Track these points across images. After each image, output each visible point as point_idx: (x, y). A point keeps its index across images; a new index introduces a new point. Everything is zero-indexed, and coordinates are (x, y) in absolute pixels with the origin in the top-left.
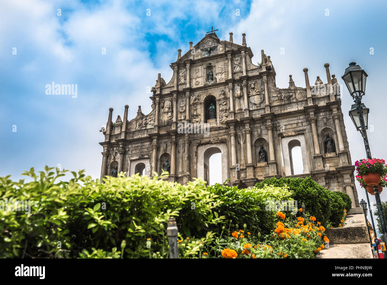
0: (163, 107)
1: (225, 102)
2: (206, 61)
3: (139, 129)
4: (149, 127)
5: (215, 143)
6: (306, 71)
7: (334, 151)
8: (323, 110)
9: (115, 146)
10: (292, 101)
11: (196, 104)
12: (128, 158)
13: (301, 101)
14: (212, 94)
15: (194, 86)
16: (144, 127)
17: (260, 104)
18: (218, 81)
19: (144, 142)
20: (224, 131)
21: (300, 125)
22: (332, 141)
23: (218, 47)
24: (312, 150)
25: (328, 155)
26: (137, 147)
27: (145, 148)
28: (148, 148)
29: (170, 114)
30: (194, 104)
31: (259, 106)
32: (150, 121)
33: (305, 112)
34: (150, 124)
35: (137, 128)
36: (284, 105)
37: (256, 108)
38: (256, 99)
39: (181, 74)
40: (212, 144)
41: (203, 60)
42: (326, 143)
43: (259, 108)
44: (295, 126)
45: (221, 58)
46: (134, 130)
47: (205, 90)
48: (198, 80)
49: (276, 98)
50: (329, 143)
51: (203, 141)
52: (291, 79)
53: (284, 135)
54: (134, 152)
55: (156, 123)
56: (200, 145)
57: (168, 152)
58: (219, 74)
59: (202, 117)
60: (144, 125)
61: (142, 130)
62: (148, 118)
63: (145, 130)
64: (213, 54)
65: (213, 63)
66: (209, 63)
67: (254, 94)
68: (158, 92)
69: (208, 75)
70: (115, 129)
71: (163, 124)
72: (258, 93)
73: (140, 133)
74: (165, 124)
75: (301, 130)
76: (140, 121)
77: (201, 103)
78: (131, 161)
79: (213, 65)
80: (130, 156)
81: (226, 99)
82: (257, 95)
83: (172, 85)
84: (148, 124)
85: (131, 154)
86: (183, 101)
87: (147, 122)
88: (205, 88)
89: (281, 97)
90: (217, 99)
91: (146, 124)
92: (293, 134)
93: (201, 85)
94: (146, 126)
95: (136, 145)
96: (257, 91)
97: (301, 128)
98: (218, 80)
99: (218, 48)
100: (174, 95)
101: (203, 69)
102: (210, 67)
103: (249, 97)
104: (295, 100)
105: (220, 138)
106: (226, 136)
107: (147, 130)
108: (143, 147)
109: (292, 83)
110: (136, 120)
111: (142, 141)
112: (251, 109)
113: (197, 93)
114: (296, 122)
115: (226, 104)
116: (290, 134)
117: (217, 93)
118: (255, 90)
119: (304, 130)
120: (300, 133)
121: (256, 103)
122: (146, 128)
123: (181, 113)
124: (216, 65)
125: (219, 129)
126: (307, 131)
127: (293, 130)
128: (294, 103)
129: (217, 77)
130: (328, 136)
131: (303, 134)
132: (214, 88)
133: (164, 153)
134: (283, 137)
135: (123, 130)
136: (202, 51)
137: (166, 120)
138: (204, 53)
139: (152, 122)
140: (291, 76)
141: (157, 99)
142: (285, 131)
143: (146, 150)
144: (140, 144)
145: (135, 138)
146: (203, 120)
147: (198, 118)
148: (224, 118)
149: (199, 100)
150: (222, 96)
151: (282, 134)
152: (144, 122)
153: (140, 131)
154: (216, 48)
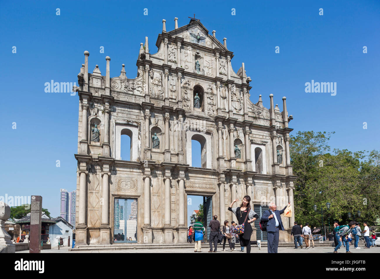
0: (152, 78)
1: (212, 97)
2: (195, 49)
3: (125, 91)
9: (97, 101)
10: (260, 117)
11: (187, 89)
12: (114, 120)
13: (267, 120)
14: (201, 85)
15: (185, 69)
16: (131, 91)
17: (239, 110)
18: (206, 75)
19: (132, 109)
20: (211, 123)
21: (264, 137)
26: (124, 110)
27: (134, 115)
28: (137, 115)
29: (160, 88)
30: (184, 87)
31: (238, 111)
32: (138, 87)
34: (138, 91)
35: (123, 89)
36: (256, 118)
37: (236, 113)
38: (237, 105)
39: (170, 50)
43: (238, 113)
44: (261, 137)
45: (209, 52)
46: (119, 90)
47: (194, 78)
48: (187, 64)
49: (251, 110)
50: (280, 156)
53: (254, 142)
54: (120, 115)
55: (147, 93)
57: (159, 126)
58: (207, 67)
60: (131, 89)
61: (129, 94)
62: (135, 83)
63: (132, 95)
64: (201, 44)
65: (201, 54)
66: (198, 52)
67: (236, 100)
68: (148, 59)
70: (93, 80)
71: (153, 96)
72: (239, 100)
73: (126, 97)
74: (156, 97)
77: (191, 89)
78: (117, 124)
79: (201, 56)
80: (115, 117)
81: (212, 94)
82: (238, 101)
83: (160, 58)
84: (136, 90)
85: (117, 116)
86: (173, 80)
87: (135, 88)
89: (254, 110)
90: (205, 91)
92: (260, 143)
93: (190, 71)
94: (133, 91)
95: (123, 109)
96: (238, 98)
98: (205, 73)
99: (206, 41)
100: (166, 70)
101: (192, 55)
102: (198, 56)
103: (231, 101)
104: (262, 117)
105: (207, 128)
106: (212, 129)
107: (135, 95)
108: (131, 113)
109: (261, 102)
110: (120, 79)
111: (131, 107)
113: (187, 78)
114: (262, 134)
115: (213, 100)
116: (258, 142)
117: (205, 85)
118: (236, 96)
120: (264, 143)
121: (237, 108)
122: (133, 93)
123: (172, 91)
124: (204, 57)
125: (207, 119)
126: (268, 143)
127: (260, 140)
128: (262, 119)
129: (204, 69)
131: (264, 145)
132: (203, 80)
133: (155, 126)
135: (107, 86)
136: (191, 35)
137: (157, 93)
138: (193, 38)
139: (140, 89)
141: (147, 66)
142: (255, 139)
143: (134, 117)
144: (129, 110)
145: (121, 99)
146: (193, 105)
147: (189, 103)
148: (211, 112)
149: (189, 85)
150: (210, 91)
151: (252, 140)
152: (131, 86)
153: (126, 94)
154: (204, 39)
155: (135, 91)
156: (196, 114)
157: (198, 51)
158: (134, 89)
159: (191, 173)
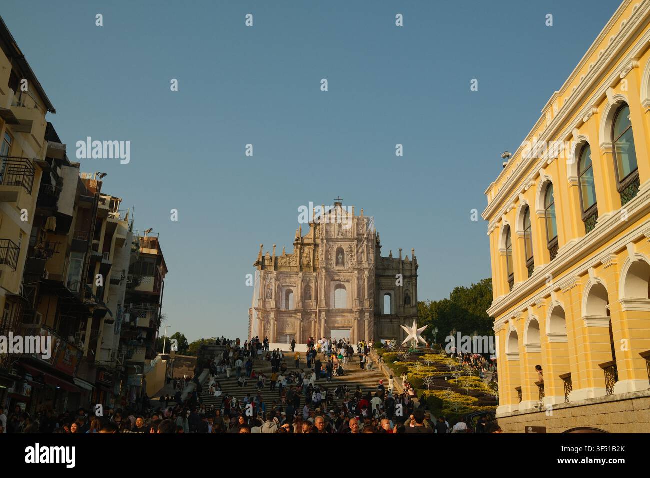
0: (304, 253)
4: (292, 265)
6: (401, 250)
7: (410, 304)
8: (407, 278)
10: (390, 268)
13: (396, 270)
21: (393, 284)
22: (410, 298)
24: (398, 301)
25: (406, 306)
29: (308, 259)
32: (293, 261)
35: (283, 264)
36: (385, 269)
39: (317, 231)
42: (406, 299)
44: (390, 284)
46: (280, 265)
50: (408, 299)
52: (391, 253)
53: (383, 288)
55: (298, 264)
62: (291, 258)
68: (300, 241)
70: (266, 261)
73: (285, 268)
74: (305, 266)
75: (393, 288)
76: (286, 260)
83: (310, 237)
84: (292, 263)
86: (318, 252)
89: (384, 263)
91: (290, 263)
92: (388, 289)
94: (289, 264)
100: (312, 246)
104: (392, 268)
109: (391, 255)
110: (282, 258)
114: (391, 282)
116: (386, 289)
119: (395, 288)
122: (290, 266)
123: (317, 260)
126: (397, 289)
127: (389, 286)
130: (407, 294)
131: (394, 290)
134: (382, 290)
135: (273, 264)
137: (305, 263)
139: (295, 262)
140: (391, 251)
141: (300, 246)
152: (288, 261)
153: (284, 266)
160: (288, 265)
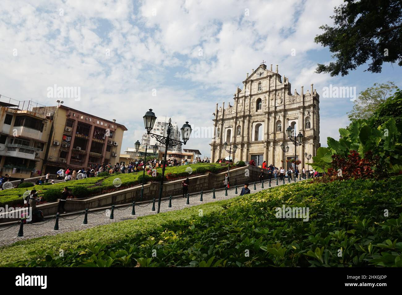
0: (239, 103)
5: (260, 122)
6: (302, 87)
7: (310, 127)
8: (307, 108)
9: (219, 121)
10: (294, 102)
11: (253, 102)
13: (299, 103)
14: (260, 98)
15: (252, 93)
17: (280, 103)
18: (263, 91)
20: (264, 116)
21: (297, 114)
22: (310, 123)
23: (264, 73)
24: (300, 127)
29: (242, 107)
33: (299, 108)
36: (291, 104)
38: (279, 101)
39: (247, 87)
40: (259, 122)
41: (257, 80)
42: (306, 124)
43: (279, 105)
44: (294, 115)
45: (265, 79)
46: (226, 114)
48: (254, 90)
50: (308, 124)
51: (255, 120)
53: (289, 119)
54: (226, 124)
55: (235, 111)
56: (254, 122)
57: (240, 125)
58: (264, 87)
59: (255, 109)
62: (232, 108)
64: (262, 76)
65: (261, 81)
67: (278, 98)
68: (237, 96)
69: (259, 88)
70: (219, 113)
71: (238, 112)
73: (229, 116)
74: (240, 112)
75: (297, 117)
76: (229, 110)
77: (255, 102)
78: (225, 128)
80: (225, 126)
81: (266, 100)
83: (243, 92)
86: (247, 101)
88: (257, 94)
89: (290, 100)
90: (262, 100)
92: (293, 119)
93: (256, 93)
95: (227, 121)
96: (280, 97)
97: (297, 116)
100: (244, 98)
101: (257, 84)
102: (260, 83)
103: (275, 100)
104: (296, 102)
105: (262, 119)
106: (264, 119)
110: (227, 109)
111: (230, 119)
112: (276, 106)
113: (253, 97)
114: (295, 113)
115: (266, 103)
116: (292, 119)
117: (262, 97)
119: (298, 117)
120: (297, 118)
121: (278, 103)
123: (246, 106)
124: (263, 82)
125: (262, 115)
126: (300, 117)
127: (294, 117)
128: (295, 103)
129: (263, 89)
130: (308, 120)
131: (298, 119)
132: (261, 94)
133: (238, 125)
134: (289, 120)
135: (222, 114)
137: (240, 110)
138: (257, 76)
139: (234, 110)
141: (237, 99)
142: (290, 117)
143: (231, 123)
144: (229, 121)
145: (227, 118)
146: (255, 110)
147: (253, 110)
148: (264, 110)
149: (254, 100)
150: (264, 99)
151: (288, 118)
153: (229, 114)
154: (263, 73)
155: (232, 112)
156: (257, 113)
157: (260, 81)
158: (231, 111)
159: (252, 144)
160: (231, 113)
